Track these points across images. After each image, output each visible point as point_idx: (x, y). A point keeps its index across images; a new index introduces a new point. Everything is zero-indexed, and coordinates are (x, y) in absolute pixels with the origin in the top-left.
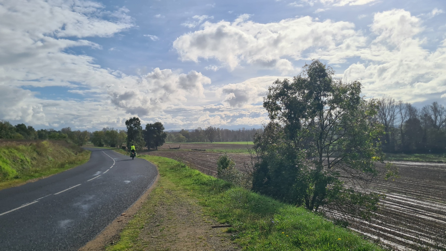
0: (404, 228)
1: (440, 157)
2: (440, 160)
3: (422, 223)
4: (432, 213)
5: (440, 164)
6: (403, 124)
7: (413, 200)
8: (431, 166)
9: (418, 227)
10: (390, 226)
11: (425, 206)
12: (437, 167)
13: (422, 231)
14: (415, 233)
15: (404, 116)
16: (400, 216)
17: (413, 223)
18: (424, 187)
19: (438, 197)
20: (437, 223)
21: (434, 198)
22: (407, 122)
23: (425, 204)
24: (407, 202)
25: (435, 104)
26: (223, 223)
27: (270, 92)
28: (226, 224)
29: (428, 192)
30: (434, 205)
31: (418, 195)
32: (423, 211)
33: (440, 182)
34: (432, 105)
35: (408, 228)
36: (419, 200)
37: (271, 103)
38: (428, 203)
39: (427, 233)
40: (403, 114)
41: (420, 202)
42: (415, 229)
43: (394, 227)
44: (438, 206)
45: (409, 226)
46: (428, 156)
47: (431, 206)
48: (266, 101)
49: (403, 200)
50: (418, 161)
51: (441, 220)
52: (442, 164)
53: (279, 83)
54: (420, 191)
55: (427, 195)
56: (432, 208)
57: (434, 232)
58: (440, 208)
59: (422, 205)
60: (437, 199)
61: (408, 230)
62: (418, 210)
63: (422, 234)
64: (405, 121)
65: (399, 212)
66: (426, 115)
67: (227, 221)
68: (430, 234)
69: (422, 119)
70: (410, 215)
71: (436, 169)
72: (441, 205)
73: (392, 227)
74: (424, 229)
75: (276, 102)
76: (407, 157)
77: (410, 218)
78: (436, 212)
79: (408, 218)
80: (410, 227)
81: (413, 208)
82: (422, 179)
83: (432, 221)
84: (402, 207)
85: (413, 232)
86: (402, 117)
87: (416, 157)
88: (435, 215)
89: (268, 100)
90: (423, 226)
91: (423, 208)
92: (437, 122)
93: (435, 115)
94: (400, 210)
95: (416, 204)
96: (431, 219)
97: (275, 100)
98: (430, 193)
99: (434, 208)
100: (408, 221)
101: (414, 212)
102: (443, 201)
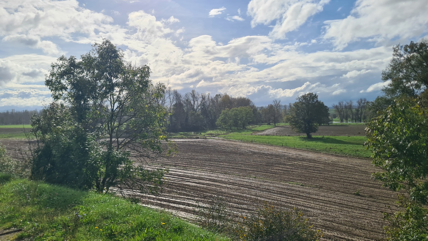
0: (175, 195)
1: (197, 134)
2: (198, 137)
3: (188, 189)
4: (194, 180)
5: (197, 140)
6: (172, 107)
7: (181, 171)
8: (192, 142)
9: (185, 192)
10: (165, 195)
11: (189, 175)
12: (195, 142)
13: (189, 196)
14: (184, 198)
15: (172, 101)
16: (172, 185)
17: (182, 190)
18: (187, 159)
19: (198, 166)
20: (198, 187)
21: (196, 168)
22: (174, 105)
23: (189, 173)
24: (176, 173)
25: (193, 91)
26: (9, 228)
27: (53, 69)
28: (13, 229)
29: (190, 163)
30: (195, 173)
31: (184, 166)
32: (188, 179)
33: (198, 154)
34: (191, 92)
35: (178, 195)
36: (185, 170)
37: (55, 82)
38: (191, 172)
39: (192, 196)
40: (171, 99)
41: (186, 171)
42: (184, 194)
43: (168, 196)
44: (198, 173)
45: (179, 192)
46: (189, 133)
47: (194, 174)
48: (48, 79)
49: (173, 171)
50: (182, 138)
51: (201, 184)
52: (198, 140)
53: (64, 60)
54: (185, 162)
55: (190, 165)
56: (194, 175)
57: (197, 195)
58: (200, 175)
59: (187, 174)
60: (197, 168)
61: (178, 196)
62: (185, 178)
63: (189, 198)
64: (172, 105)
65: (171, 182)
66: (187, 100)
67: (13, 225)
68: (194, 197)
69: (184, 103)
70: (179, 184)
71: (195, 143)
72: (200, 172)
73: (167, 196)
74: (190, 193)
75: (60, 81)
76: (174, 135)
77: (179, 186)
78: (197, 178)
79: (178, 186)
80: (180, 194)
81: (181, 177)
82: (186, 152)
83: (195, 186)
84: (173, 177)
85: (182, 198)
86: (171, 102)
87: (181, 134)
88: (197, 181)
89: (51, 78)
90: (189, 191)
91: (188, 177)
92: (195, 106)
93: (194, 100)
94: (172, 181)
95: (183, 174)
96: (194, 184)
97: (60, 78)
98: (192, 163)
99: (195, 176)
100: (178, 188)
101: (181, 180)
102: (201, 169)
